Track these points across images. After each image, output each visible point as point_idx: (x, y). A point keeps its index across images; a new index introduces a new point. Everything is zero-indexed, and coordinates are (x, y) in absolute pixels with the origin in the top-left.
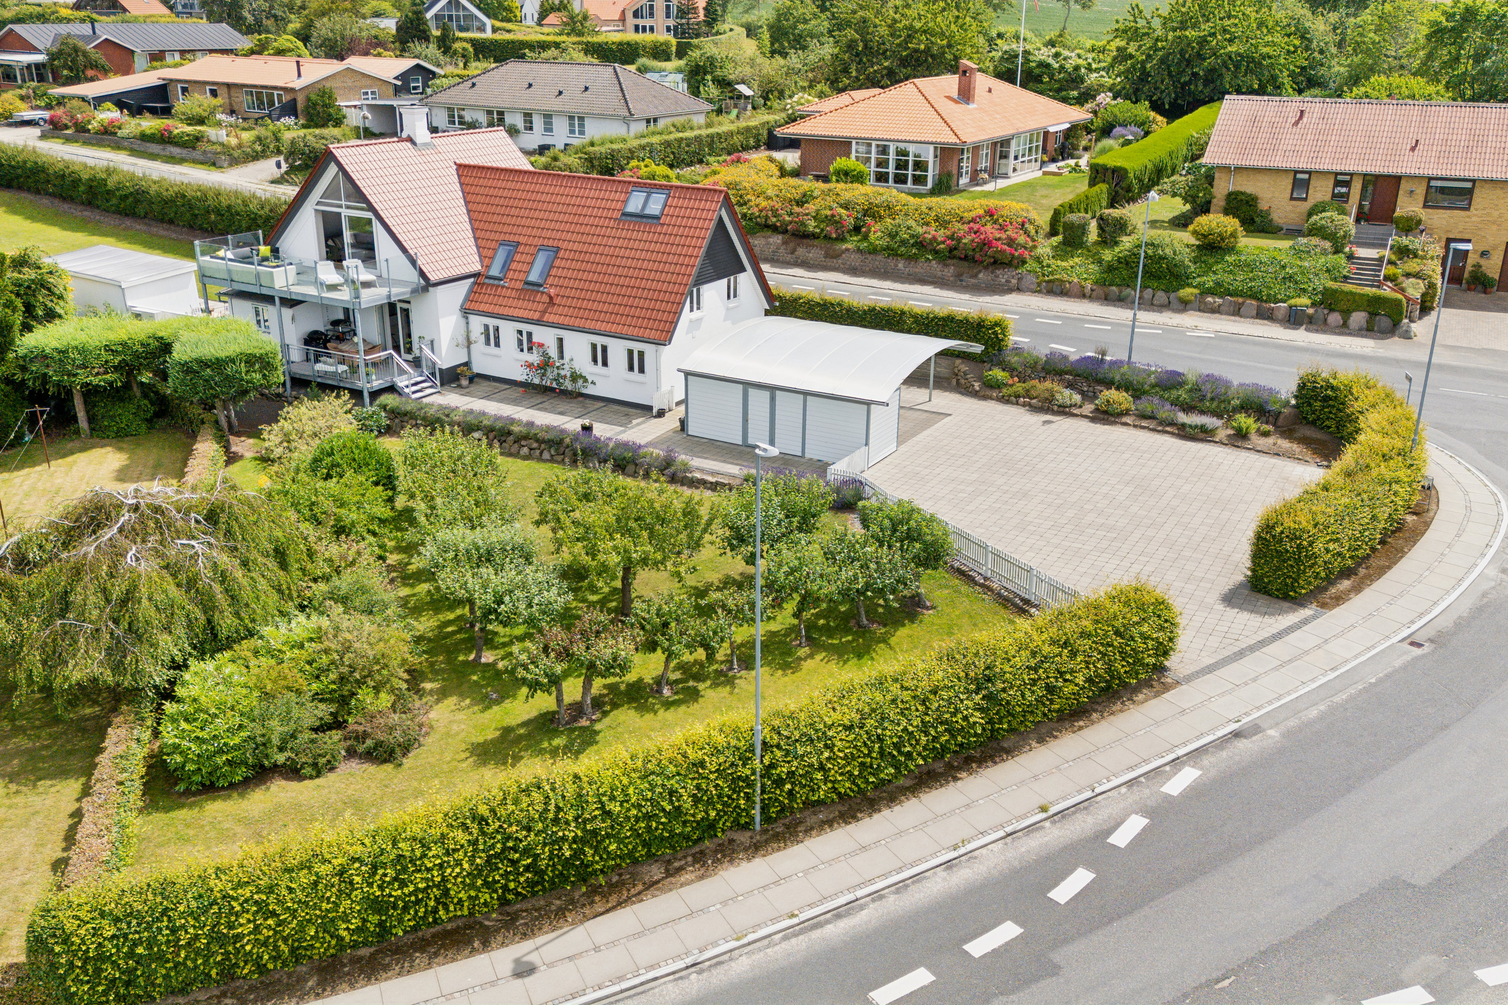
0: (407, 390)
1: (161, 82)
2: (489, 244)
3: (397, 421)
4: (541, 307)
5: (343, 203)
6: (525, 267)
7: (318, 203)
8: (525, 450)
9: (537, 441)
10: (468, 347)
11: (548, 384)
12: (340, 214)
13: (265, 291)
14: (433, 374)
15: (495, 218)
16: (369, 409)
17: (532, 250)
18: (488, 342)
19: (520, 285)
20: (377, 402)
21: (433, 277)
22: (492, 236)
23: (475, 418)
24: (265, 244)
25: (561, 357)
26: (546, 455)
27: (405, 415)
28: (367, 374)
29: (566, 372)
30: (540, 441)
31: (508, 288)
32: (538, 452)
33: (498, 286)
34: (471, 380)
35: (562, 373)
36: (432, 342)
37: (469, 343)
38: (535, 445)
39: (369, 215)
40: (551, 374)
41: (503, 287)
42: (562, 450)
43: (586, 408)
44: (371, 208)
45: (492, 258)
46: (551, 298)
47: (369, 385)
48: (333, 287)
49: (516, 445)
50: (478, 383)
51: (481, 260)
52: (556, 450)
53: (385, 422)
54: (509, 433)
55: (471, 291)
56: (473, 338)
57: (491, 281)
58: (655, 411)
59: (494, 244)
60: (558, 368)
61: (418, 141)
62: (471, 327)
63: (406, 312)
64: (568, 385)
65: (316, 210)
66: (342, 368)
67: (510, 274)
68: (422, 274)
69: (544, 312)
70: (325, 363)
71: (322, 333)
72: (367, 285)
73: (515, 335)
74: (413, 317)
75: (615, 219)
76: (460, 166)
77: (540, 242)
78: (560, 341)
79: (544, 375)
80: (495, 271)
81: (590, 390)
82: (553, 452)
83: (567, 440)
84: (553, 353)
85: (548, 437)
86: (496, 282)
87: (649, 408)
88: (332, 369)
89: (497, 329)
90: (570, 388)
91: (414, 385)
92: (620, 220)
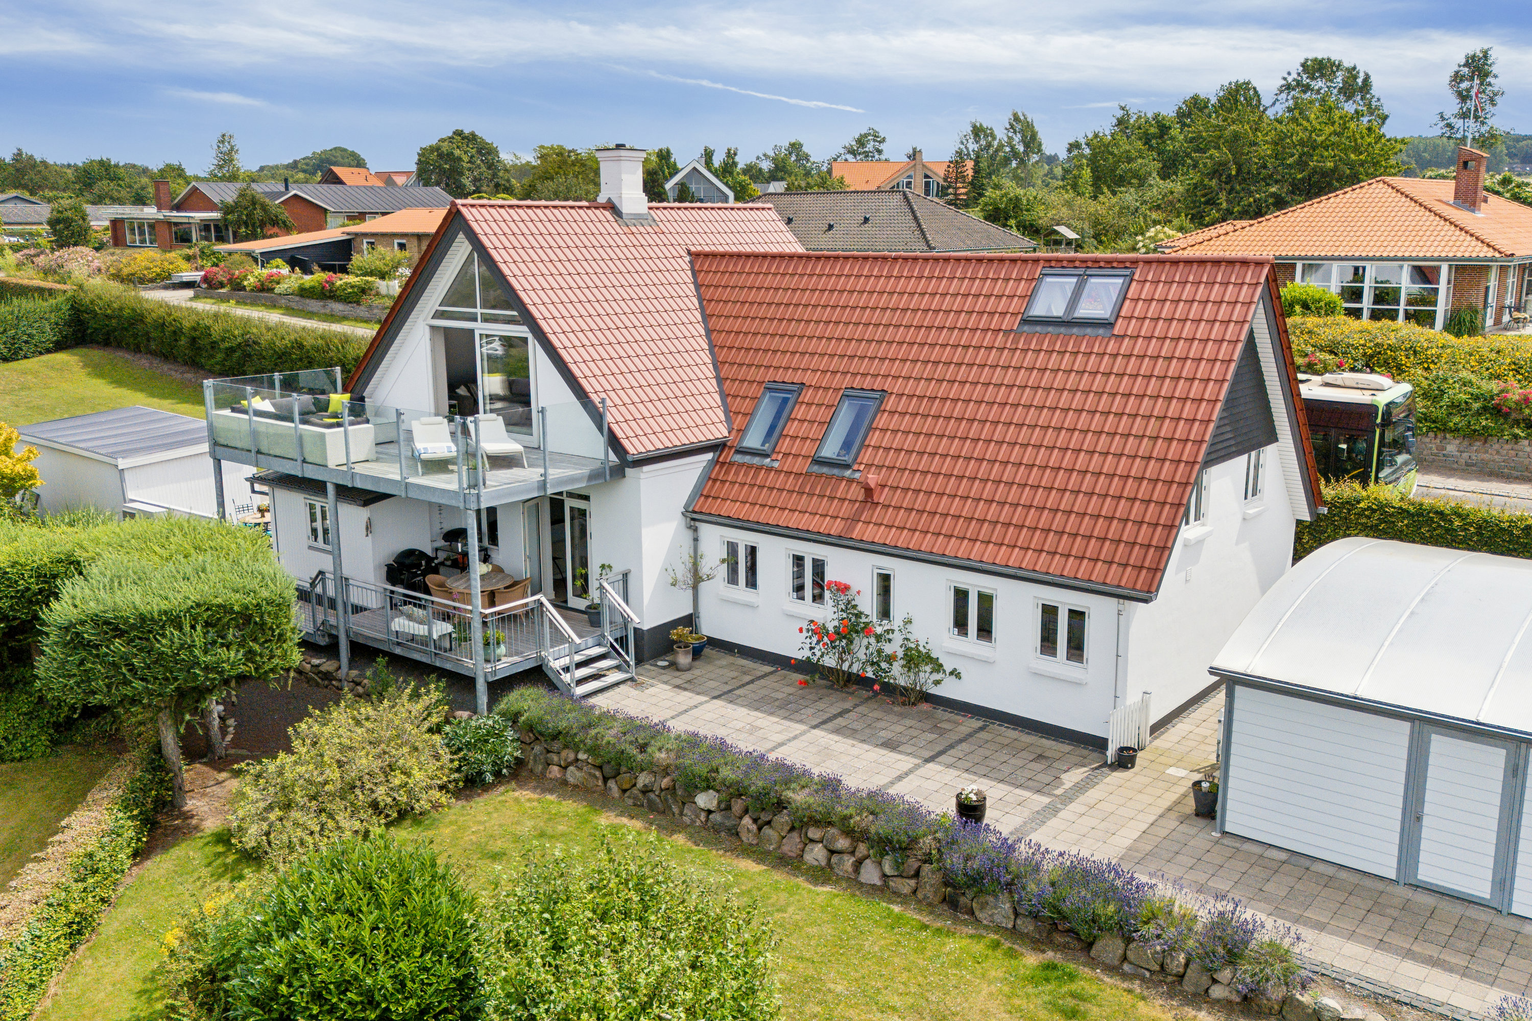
0: (566, 677)
1: (345, 237)
2: (744, 389)
3: (538, 748)
4: (846, 509)
5: (479, 311)
6: (815, 431)
7: (439, 315)
8: (816, 854)
9: (849, 832)
10: (695, 588)
11: (855, 669)
12: (472, 331)
13: (311, 473)
14: (623, 641)
15: (758, 342)
16: (485, 721)
17: (829, 397)
18: (733, 578)
19: (802, 466)
20: (502, 706)
21: (634, 448)
22: (752, 373)
23: (704, 758)
24: (345, 390)
25: (885, 613)
26: (870, 874)
27: (556, 736)
28: (487, 644)
29: (894, 647)
30: (856, 835)
31: (778, 472)
32: (848, 862)
33: (759, 468)
34: (697, 653)
35: (888, 649)
36: (625, 575)
37: (697, 579)
38: (843, 843)
39: (521, 331)
40: (862, 648)
41: (770, 469)
42: (912, 863)
43: (942, 732)
44: (528, 319)
45: (749, 415)
46: (869, 491)
47: (488, 668)
48: (439, 465)
49: (795, 836)
50: (710, 661)
51: (728, 419)
52: (897, 865)
53: (511, 751)
54: (781, 805)
55: (708, 478)
56: (704, 570)
57: (747, 459)
58: (1111, 752)
59: (753, 390)
60: (878, 638)
61: (625, 210)
62: (703, 547)
63: (581, 515)
64: (898, 674)
65: (433, 328)
66: (442, 628)
67: (785, 445)
68: (614, 442)
69: (854, 520)
70: (410, 617)
71: (422, 554)
72: (501, 461)
73: (788, 568)
74: (593, 526)
75: (1008, 332)
76: (695, 256)
77: (847, 381)
78: (885, 581)
79: (846, 651)
80: (753, 440)
81: (949, 689)
82: (888, 870)
83: (927, 842)
84: (868, 604)
85: (878, 827)
86: (756, 460)
87: (1099, 744)
88: (421, 630)
89: (752, 552)
90: (902, 682)
91: (579, 665)
92: (1018, 334)
